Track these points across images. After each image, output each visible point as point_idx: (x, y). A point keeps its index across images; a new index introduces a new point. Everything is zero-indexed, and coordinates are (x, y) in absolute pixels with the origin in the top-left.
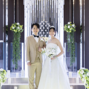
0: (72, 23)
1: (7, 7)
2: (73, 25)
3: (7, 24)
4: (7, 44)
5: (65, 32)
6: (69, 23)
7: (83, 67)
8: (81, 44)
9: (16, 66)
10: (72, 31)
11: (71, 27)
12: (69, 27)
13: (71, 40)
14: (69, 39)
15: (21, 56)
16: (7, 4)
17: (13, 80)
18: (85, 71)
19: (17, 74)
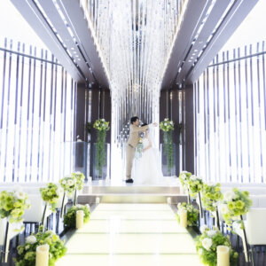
0: (170, 120)
1: (90, 102)
2: (171, 123)
3: (89, 121)
4: (89, 146)
5: (161, 131)
6: (166, 120)
7: (183, 170)
8: (181, 146)
9: (100, 173)
10: (170, 130)
11: (169, 124)
12: (166, 124)
13: (169, 141)
14: (166, 140)
15: (106, 160)
16: (90, 99)
17: (95, 189)
18: (187, 176)
19: (101, 181)
